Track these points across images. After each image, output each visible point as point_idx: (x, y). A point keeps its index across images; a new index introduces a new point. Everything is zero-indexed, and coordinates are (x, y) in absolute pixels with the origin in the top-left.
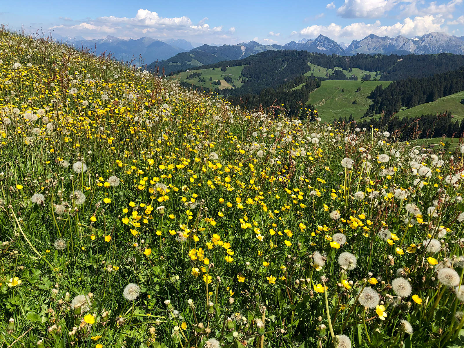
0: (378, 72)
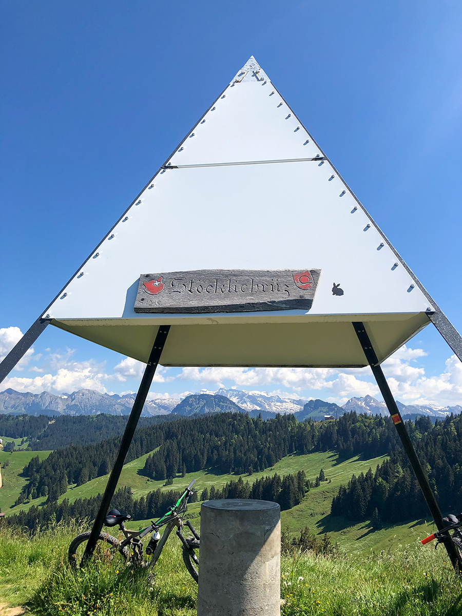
0: (25, 438)
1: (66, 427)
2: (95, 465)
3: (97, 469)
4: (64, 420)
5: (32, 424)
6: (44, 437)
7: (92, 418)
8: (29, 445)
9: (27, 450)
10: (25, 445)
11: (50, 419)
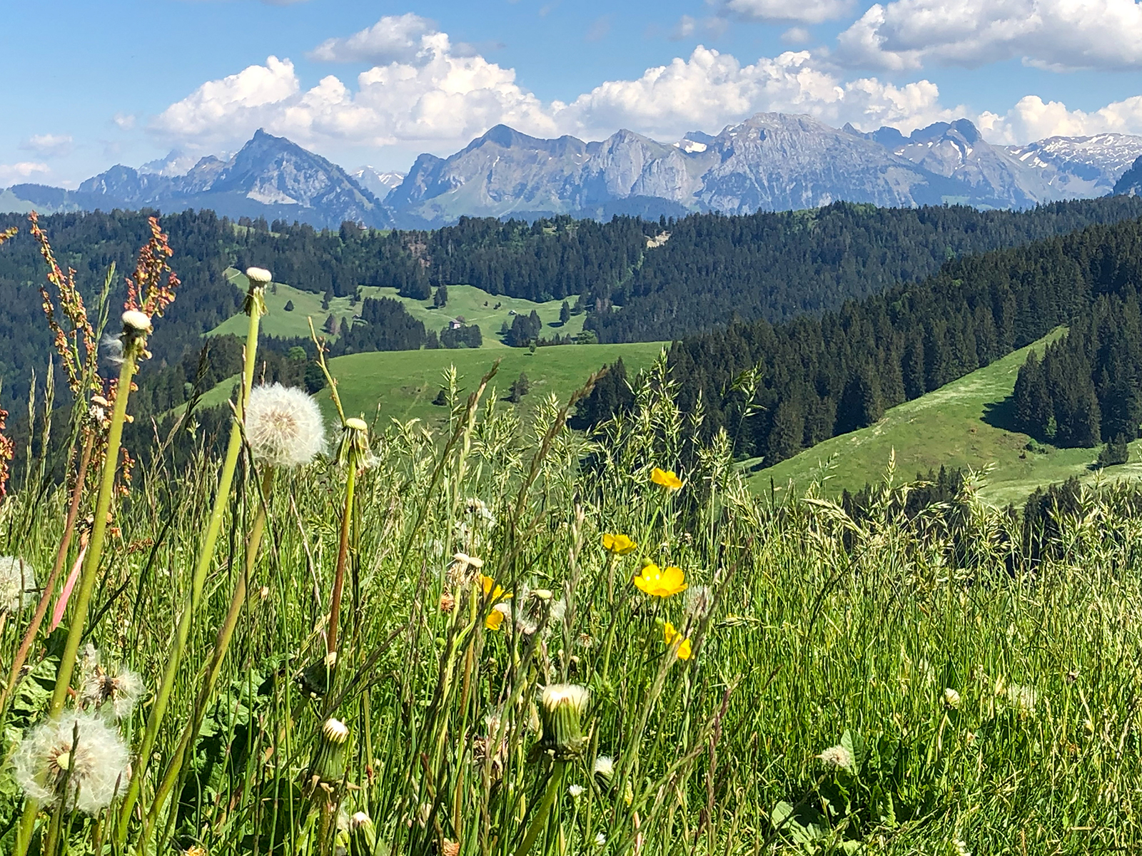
0: (572, 301)
1: (711, 260)
2: (822, 391)
3: (832, 405)
4: (699, 234)
5: (591, 250)
6: (636, 293)
7: (802, 221)
8: (588, 325)
9: (581, 339)
10: (576, 325)
11: (651, 230)
